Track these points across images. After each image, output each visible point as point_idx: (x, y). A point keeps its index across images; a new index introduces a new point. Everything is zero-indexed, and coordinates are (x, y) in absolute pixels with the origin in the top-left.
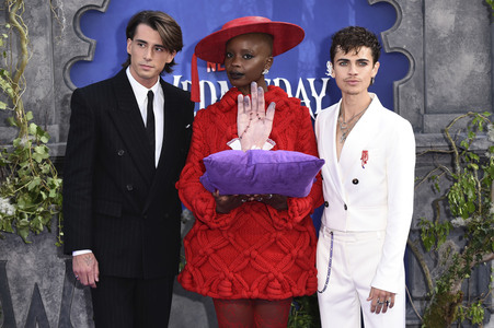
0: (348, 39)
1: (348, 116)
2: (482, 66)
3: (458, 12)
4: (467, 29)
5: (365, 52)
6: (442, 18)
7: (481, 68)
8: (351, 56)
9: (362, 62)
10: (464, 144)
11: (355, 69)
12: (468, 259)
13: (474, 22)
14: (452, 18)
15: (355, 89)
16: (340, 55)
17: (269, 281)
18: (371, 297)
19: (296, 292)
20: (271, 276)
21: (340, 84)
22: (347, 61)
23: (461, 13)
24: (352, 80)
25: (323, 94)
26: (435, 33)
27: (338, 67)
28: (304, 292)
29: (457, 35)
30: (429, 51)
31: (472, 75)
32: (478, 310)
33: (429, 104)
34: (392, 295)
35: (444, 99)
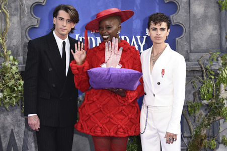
0: (156, 19)
1: (155, 53)
2: (216, 31)
3: (205, 7)
4: (209, 14)
6: (198, 9)
7: (216, 32)
8: (158, 26)
9: (162, 29)
10: (208, 67)
11: (159, 32)
12: (209, 119)
13: (212, 11)
14: (203, 9)
17: (118, 129)
18: (166, 136)
20: (119, 126)
21: (152, 39)
23: (207, 7)
24: (158, 38)
25: (144, 43)
26: (195, 16)
28: (134, 134)
29: (205, 17)
30: (192, 24)
31: (212, 35)
32: (214, 142)
33: (192, 48)
34: (176, 135)
35: (199, 46)
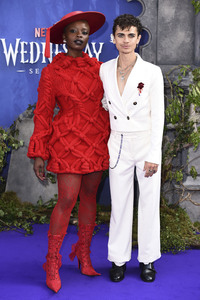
2: (189, 39)
3: (177, 8)
4: (182, 17)
5: (133, 30)
6: (168, 11)
7: (188, 40)
9: (131, 35)
10: (175, 83)
11: (127, 39)
12: (175, 147)
13: (185, 14)
14: (174, 11)
15: (128, 51)
16: (119, 30)
17: (82, 163)
18: (145, 169)
19: (96, 169)
20: (83, 160)
22: (123, 35)
23: (178, 8)
24: (125, 46)
25: (100, 51)
26: (163, 19)
27: (117, 38)
28: (101, 168)
29: (176, 21)
30: (160, 29)
31: (183, 44)
32: (180, 174)
33: (159, 59)
35: (167, 57)
